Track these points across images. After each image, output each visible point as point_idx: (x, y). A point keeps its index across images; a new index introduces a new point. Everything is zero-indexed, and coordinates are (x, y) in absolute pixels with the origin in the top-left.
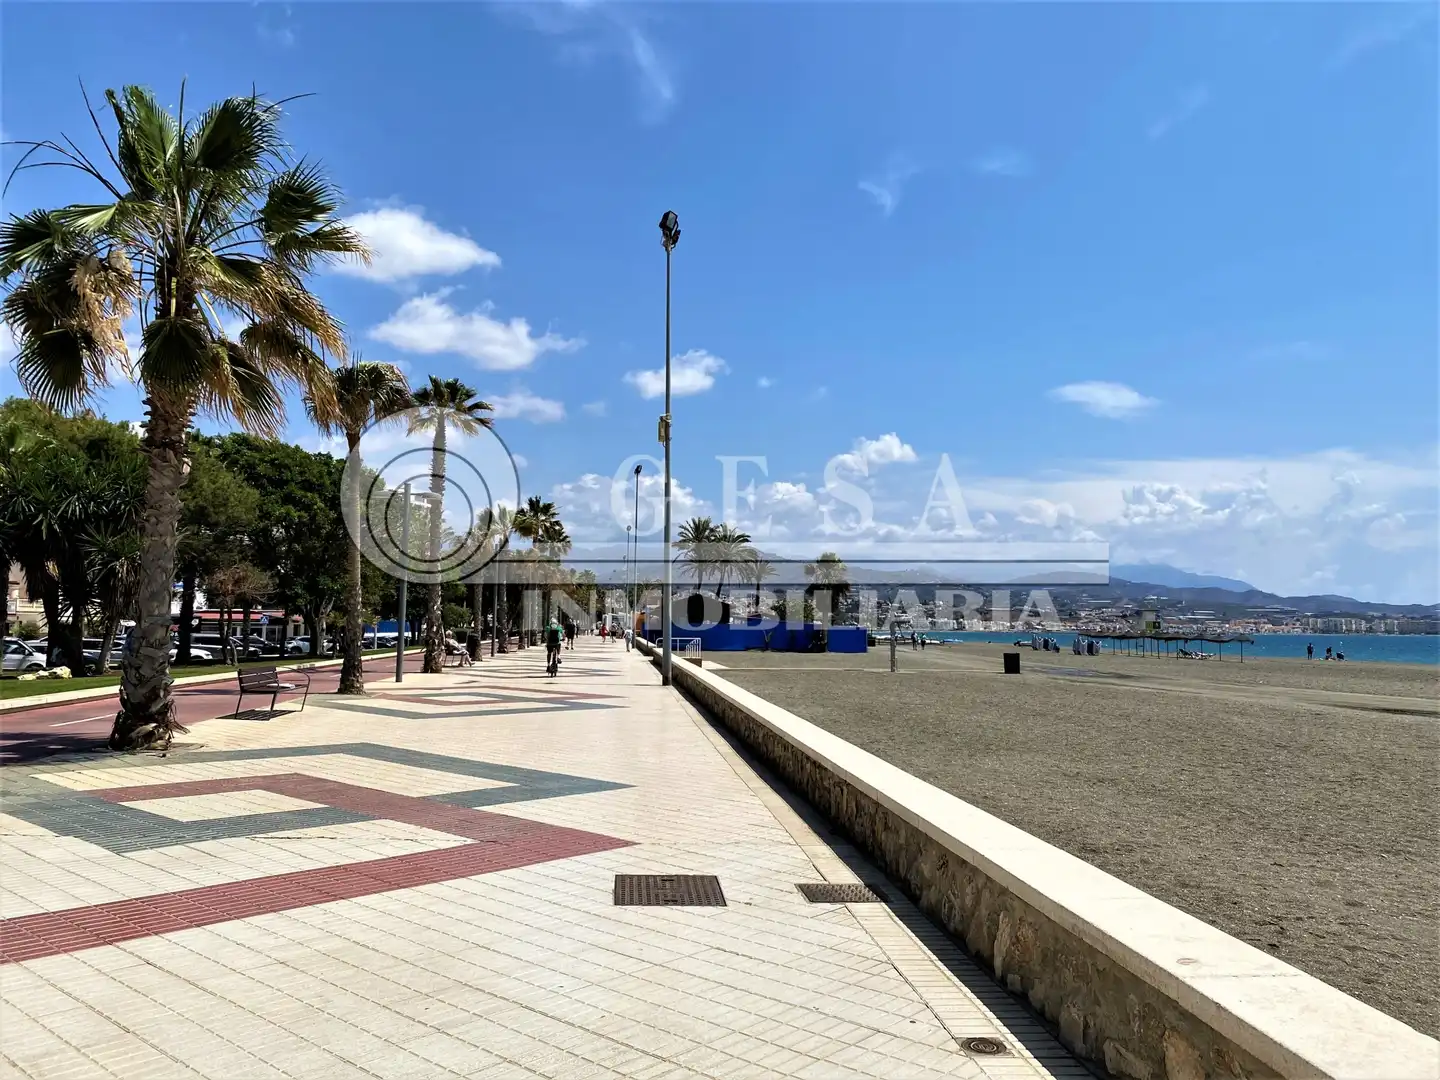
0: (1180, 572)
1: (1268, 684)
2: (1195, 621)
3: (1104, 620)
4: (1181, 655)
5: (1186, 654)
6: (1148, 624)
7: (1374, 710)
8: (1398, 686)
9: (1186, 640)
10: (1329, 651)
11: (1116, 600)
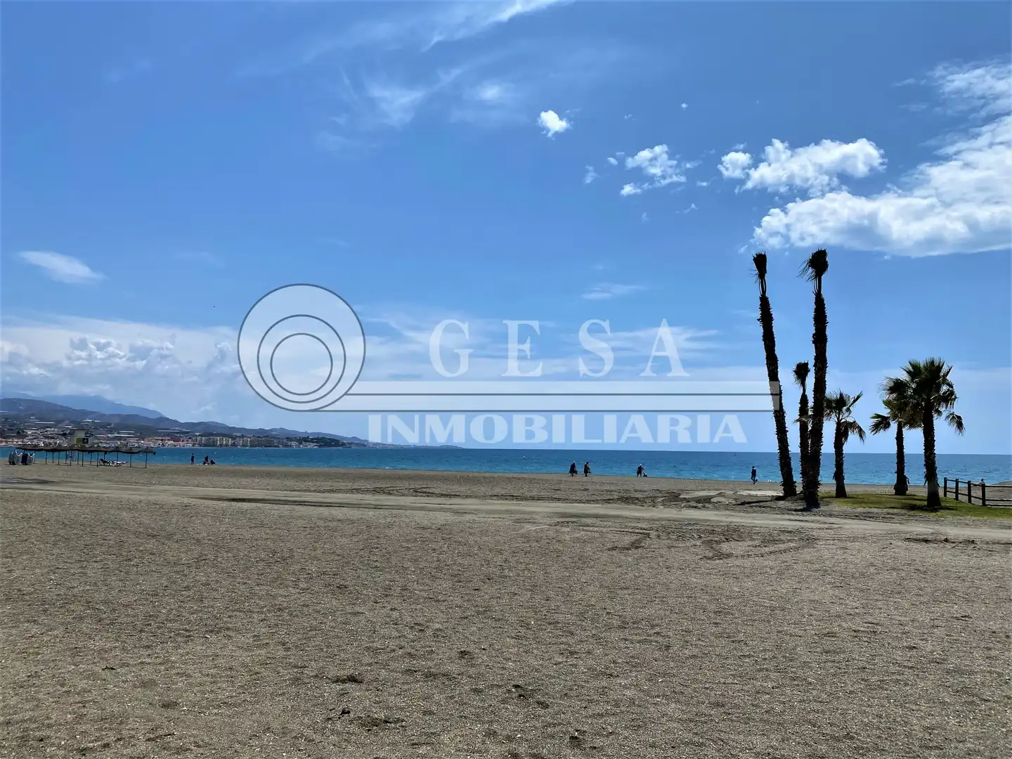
0: (112, 404)
1: (159, 484)
2: (120, 439)
3: (47, 437)
4: (102, 463)
5: (105, 462)
6: (78, 440)
7: (224, 500)
8: (244, 481)
9: (106, 452)
10: (206, 459)
11: (59, 422)
